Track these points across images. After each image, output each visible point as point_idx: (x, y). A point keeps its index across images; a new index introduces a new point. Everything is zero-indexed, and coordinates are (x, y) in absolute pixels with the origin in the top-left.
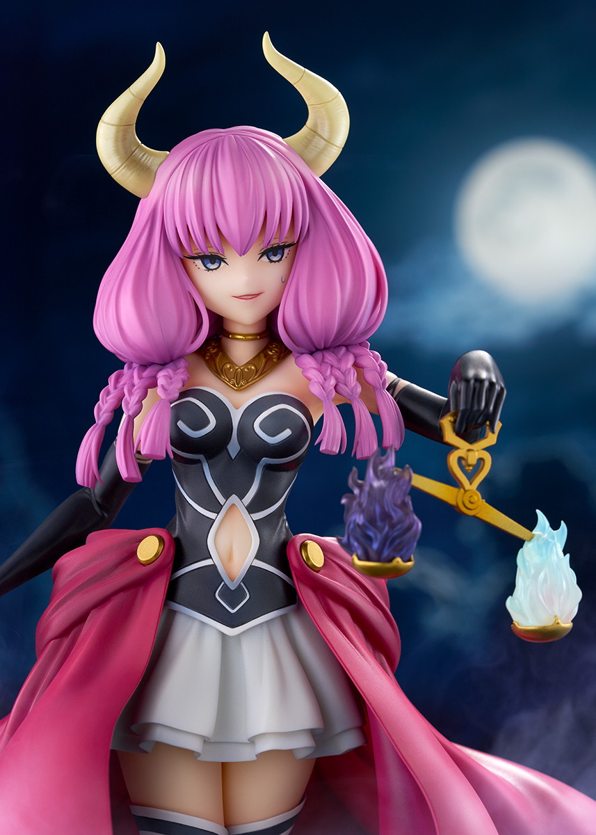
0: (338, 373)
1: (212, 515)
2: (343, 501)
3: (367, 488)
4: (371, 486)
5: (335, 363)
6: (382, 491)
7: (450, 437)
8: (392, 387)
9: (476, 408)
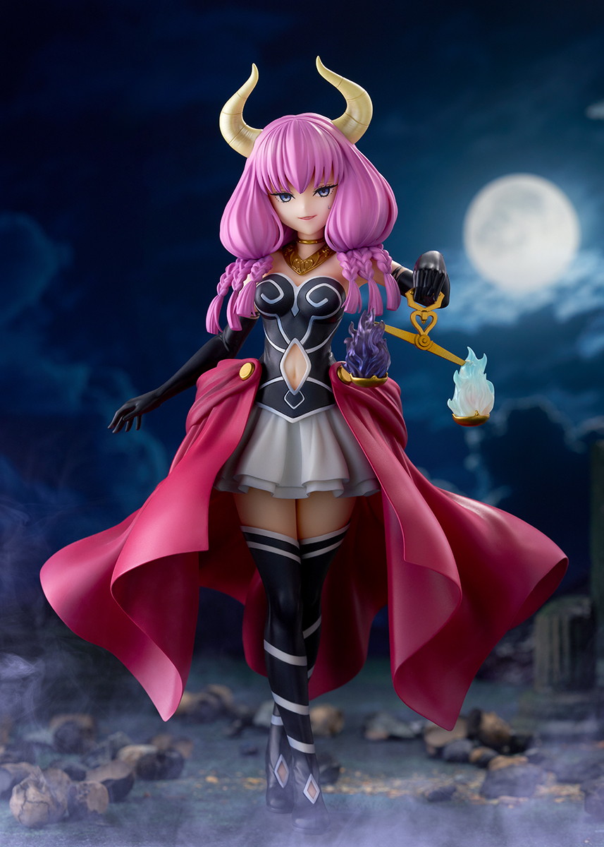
0: (359, 264)
1: (283, 351)
2: (345, 342)
3: (358, 334)
4: (361, 333)
5: (359, 258)
6: (367, 335)
7: (412, 303)
8: (396, 272)
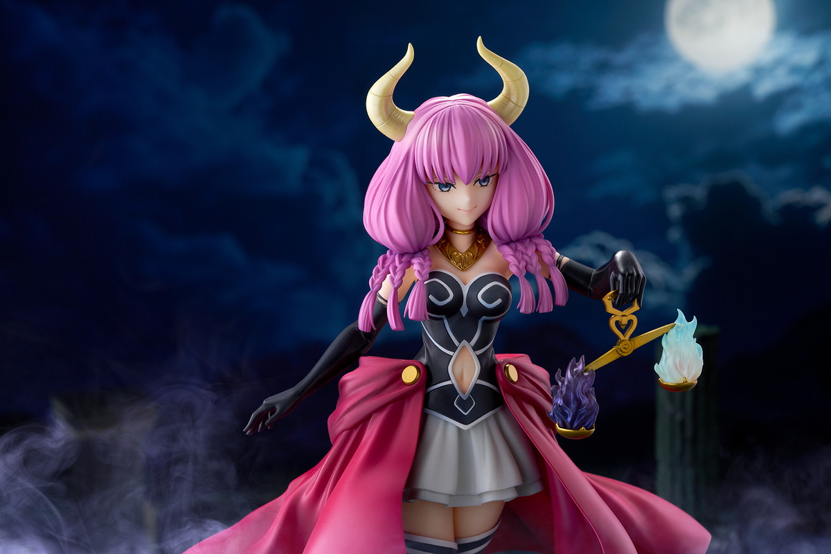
0: (526, 257)
1: (450, 353)
5: (524, 251)
7: (610, 309)
8: (559, 263)
9: (629, 292)
